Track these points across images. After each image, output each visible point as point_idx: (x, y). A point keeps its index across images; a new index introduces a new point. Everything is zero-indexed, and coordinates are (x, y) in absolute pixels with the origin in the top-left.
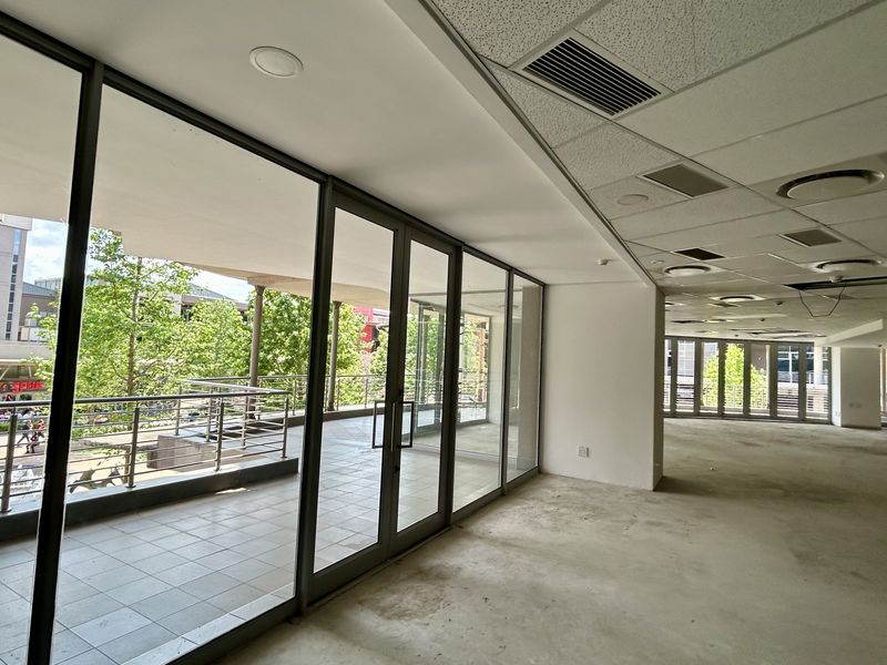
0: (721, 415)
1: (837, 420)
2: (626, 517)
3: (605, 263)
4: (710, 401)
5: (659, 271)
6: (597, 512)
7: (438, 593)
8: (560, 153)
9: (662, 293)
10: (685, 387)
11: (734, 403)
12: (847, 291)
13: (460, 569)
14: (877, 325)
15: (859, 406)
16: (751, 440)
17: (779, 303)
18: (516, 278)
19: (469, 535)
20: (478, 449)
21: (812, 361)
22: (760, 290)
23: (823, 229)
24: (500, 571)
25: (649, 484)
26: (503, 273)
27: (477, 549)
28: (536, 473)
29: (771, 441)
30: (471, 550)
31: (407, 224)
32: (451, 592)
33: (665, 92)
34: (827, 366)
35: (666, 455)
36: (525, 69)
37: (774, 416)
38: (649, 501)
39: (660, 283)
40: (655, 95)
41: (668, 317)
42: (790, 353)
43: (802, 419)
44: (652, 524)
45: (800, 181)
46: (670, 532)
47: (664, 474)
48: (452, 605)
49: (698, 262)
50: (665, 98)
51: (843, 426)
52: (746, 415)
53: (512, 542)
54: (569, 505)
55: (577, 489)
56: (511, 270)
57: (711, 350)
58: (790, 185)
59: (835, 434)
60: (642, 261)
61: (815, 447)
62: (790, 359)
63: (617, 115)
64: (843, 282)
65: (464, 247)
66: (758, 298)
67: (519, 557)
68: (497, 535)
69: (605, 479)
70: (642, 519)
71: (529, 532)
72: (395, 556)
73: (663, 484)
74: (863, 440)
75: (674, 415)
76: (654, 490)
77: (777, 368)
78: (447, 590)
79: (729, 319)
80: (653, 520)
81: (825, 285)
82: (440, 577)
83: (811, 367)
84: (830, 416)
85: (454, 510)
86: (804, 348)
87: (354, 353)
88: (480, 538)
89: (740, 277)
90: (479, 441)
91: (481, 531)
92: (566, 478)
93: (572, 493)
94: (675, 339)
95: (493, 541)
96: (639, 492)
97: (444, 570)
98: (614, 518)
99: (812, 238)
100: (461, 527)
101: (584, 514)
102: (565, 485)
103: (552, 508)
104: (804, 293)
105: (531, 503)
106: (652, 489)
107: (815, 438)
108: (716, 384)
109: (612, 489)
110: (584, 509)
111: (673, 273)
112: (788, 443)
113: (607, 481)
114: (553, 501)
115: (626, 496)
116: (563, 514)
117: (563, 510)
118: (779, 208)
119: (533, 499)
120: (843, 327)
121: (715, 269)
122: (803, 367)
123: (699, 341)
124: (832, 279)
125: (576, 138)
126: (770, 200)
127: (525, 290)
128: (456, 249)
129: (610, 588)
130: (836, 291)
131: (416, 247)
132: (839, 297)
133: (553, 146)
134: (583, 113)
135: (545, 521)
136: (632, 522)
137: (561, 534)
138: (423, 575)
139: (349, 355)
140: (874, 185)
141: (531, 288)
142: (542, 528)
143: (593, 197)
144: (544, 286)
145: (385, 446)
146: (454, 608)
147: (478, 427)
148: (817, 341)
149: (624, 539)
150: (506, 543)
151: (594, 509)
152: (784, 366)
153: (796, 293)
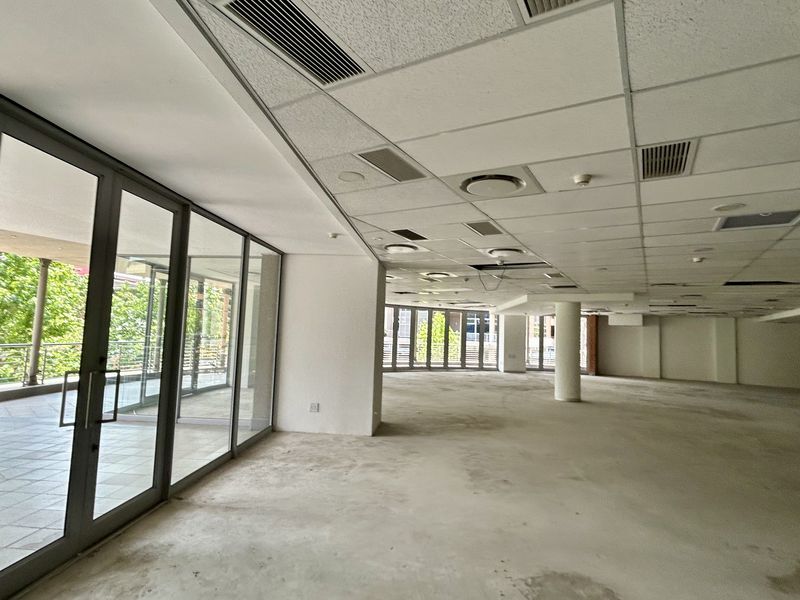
0: (429, 368)
1: (501, 367)
2: (347, 463)
3: (335, 236)
4: (421, 358)
5: (380, 247)
6: (322, 462)
7: (138, 580)
8: (278, 114)
9: (384, 267)
10: (403, 346)
11: (437, 358)
12: (507, 272)
13: (171, 545)
14: (523, 299)
15: (514, 357)
16: (448, 386)
17: (467, 280)
18: (253, 245)
19: (189, 505)
20: (212, 414)
21: (488, 326)
22: (454, 269)
23: (491, 222)
24: (218, 538)
25: (369, 430)
26: (240, 238)
27: (196, 519)
28: (270, 432)
29: (461, 386)
30: (188, 521)
31: (117, 171)
32: (155, 575)
33: (369, 72)
34: (497, 328)
35: (383, 403)
36: (227, 7)
37: (463, 366)
38: (367, 446)
39: (381, 258)
40: (360, 72)
41: (389, 288)
42: (476, 319)
43: (481, 368)
44: (368, 465)
45: (476, 179)
46: (381, 471)
47: (383, 420)
48: (154, 590)
49: (410, 242)
50: (370, 77)
51: (505, 371)
52: (446, 367)
53: (234, 505)
54: (297, 458)
55: (308, 443)
56: (247, 236)
57: (422, 316)
58: (469, 181)
59: (501, 378)
60: (365, 237)
61: (488, 389)
62: (475, 324)
63: (328, 86)
64: (505, 266)
65: (191, 206)
66: (453, 275)
67: (240, 519)
68: (221, 500)
69: (332, 430)
70: (360, 463)
71: (255, 492)
72: (89, 547)
73: (381, 429)
74: (516, 380)
75: (394, 369)
76: (374, 435)
77: (467, 329)
78: (152, 574)
79: (435, 291)
80: (369, 462)
81: (493, 267)
82: (146, 559)
83: (487, 330)
84: (497, 365)
85: (173, 482)
86: (483, 315)
87: (72, 318)
88: (201, 507)
89: (440, 257)
90: (216, 406)
91: (203, 499)
92: (297, 434)
93: (304, 447)
94: (397, 308)
95: (215, 508)
96: (360, 438)
97: (150, 550)
98: (336, 466)
99: (485, 228)
100: (181, 499)
101: (310, 465)
102: (295, 440)
103: (281, 464)
104: (483, 273)
105: (261, 462)
106: (371, 434)
107: (487, 381)
108: (426, 343)
109: (338, 439)
110: (310, 461)
111: (393, 250)
112: (471, 387)
113: (334, 432)
114: (283, 457)
115: (349, 443)
116: (289, 469)
117: (292, 465)
118: (461, 201)
119: (263, 458)
120: (505, 300)
121: (422, 249)
122: (483, 329)
123: (414, 309)
124: (498, 263)
125: (292, 103)
126: (455, 192)
127: (264, 257)
128: (182, 207)
129: (326, 532)
130: (500, 272)
131: (128, 198)
132: (502, 277)
133: (270, 107)
134: (296, 76)
135: (272, 479)
136: (351, 467)
137: (286, 488)
138: (123, 562)
139: (66, 321)
140: (520, 190)
141: (270, 256)
142: (270, 485)
143: (316, 169)
144: (282, 255)
145: (78, 424)
146: (156, 593)
147: (217, 392)
148: (491, 311)
149: (343, 484)
150: (228, 508)
151: (320, 459)
152: (471, 329)
153: (476, 272)
